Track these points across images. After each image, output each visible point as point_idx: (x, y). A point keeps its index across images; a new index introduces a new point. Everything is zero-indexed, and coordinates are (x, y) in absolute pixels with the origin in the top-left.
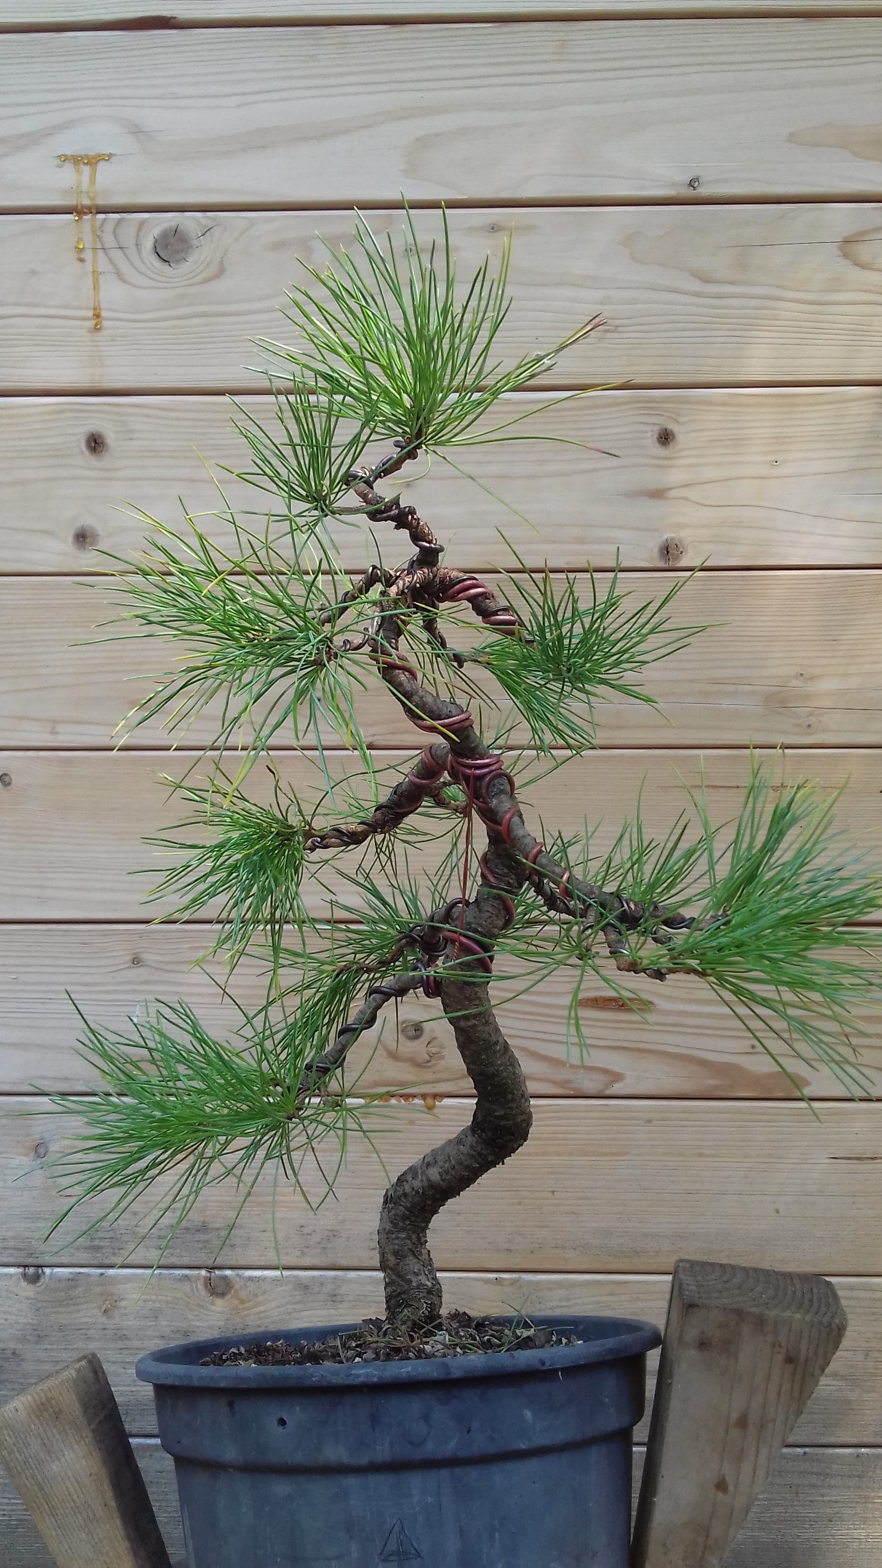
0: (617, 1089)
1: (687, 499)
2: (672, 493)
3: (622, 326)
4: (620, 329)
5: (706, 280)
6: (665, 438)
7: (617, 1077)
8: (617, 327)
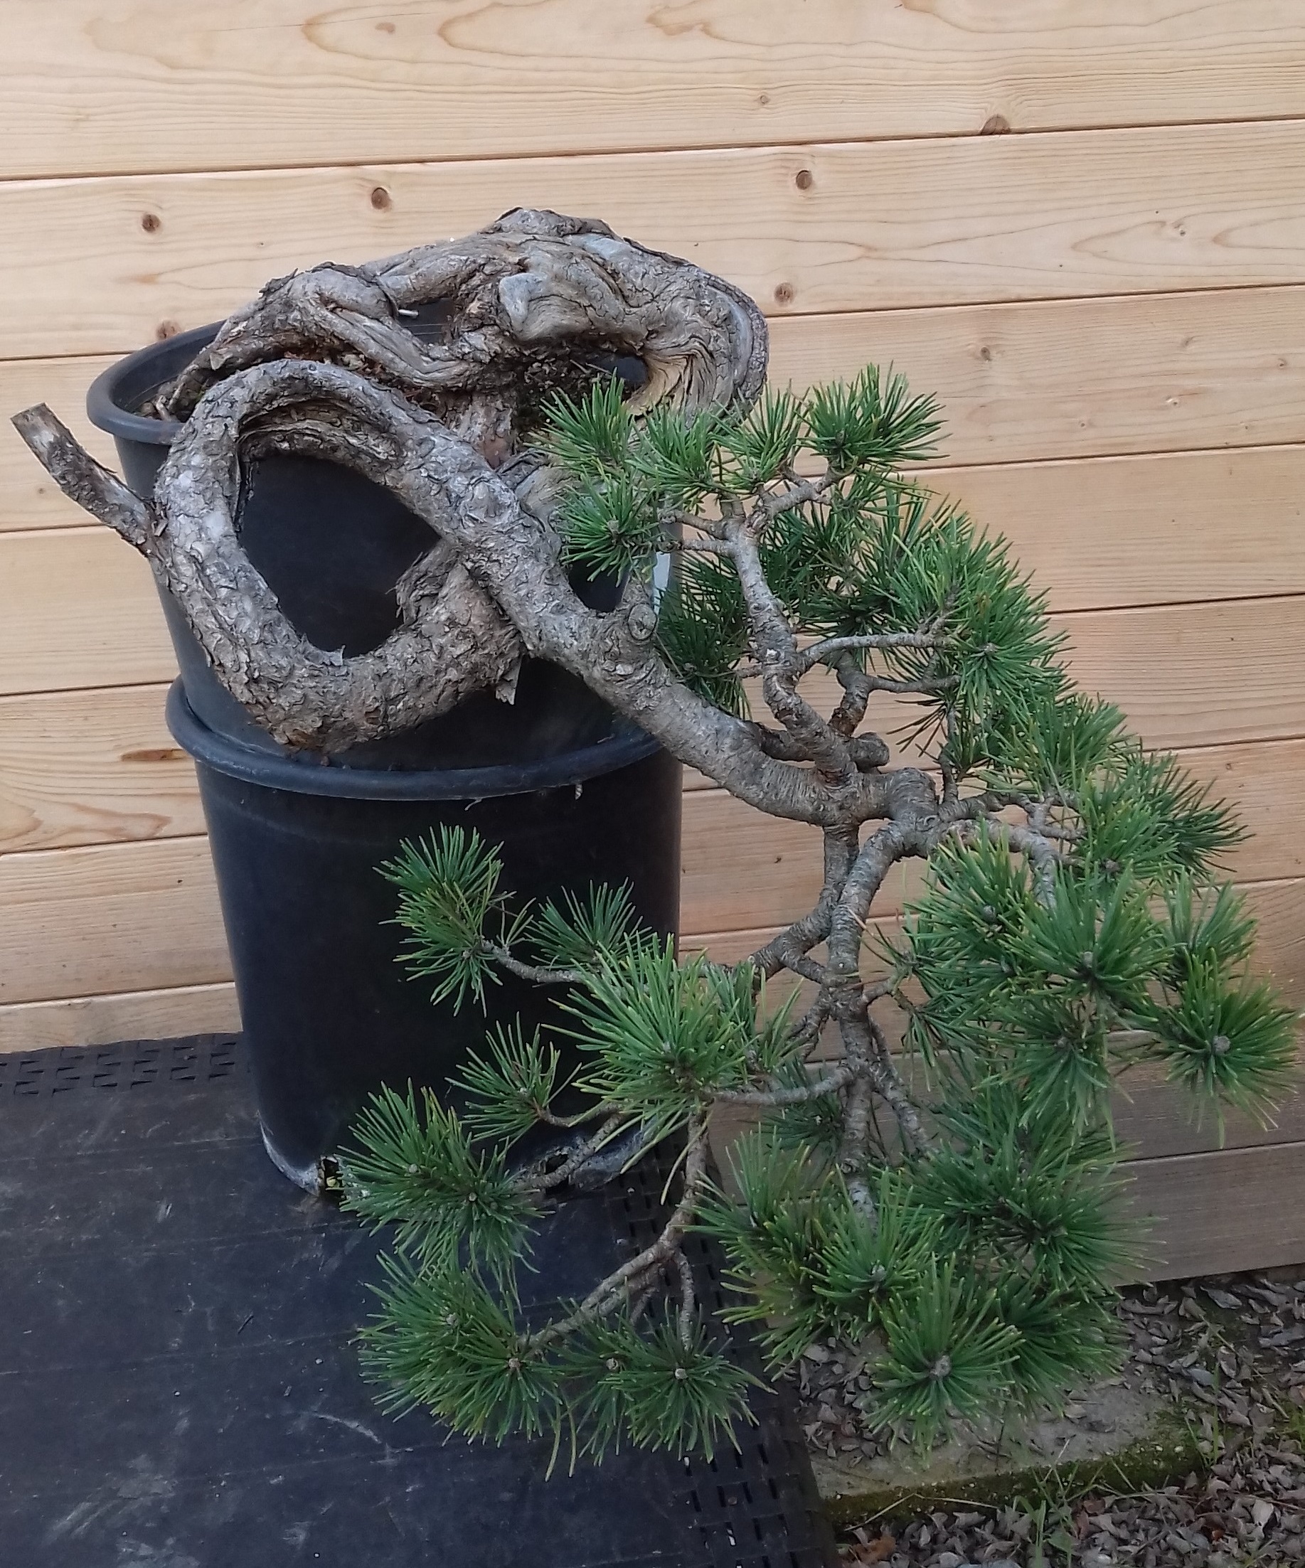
0: (165, 831)
1: (179, 283)
2: (162, 278)
3: (96, 115)
4: (92, 118)
5: (173, 67)
6: (150, 224)
7: (163, 821)
8: (88, 115)
